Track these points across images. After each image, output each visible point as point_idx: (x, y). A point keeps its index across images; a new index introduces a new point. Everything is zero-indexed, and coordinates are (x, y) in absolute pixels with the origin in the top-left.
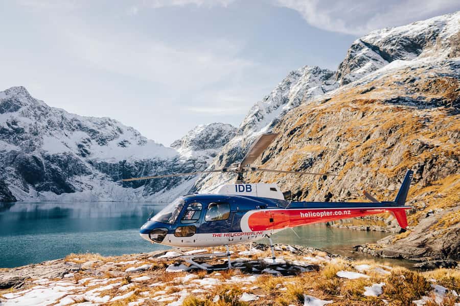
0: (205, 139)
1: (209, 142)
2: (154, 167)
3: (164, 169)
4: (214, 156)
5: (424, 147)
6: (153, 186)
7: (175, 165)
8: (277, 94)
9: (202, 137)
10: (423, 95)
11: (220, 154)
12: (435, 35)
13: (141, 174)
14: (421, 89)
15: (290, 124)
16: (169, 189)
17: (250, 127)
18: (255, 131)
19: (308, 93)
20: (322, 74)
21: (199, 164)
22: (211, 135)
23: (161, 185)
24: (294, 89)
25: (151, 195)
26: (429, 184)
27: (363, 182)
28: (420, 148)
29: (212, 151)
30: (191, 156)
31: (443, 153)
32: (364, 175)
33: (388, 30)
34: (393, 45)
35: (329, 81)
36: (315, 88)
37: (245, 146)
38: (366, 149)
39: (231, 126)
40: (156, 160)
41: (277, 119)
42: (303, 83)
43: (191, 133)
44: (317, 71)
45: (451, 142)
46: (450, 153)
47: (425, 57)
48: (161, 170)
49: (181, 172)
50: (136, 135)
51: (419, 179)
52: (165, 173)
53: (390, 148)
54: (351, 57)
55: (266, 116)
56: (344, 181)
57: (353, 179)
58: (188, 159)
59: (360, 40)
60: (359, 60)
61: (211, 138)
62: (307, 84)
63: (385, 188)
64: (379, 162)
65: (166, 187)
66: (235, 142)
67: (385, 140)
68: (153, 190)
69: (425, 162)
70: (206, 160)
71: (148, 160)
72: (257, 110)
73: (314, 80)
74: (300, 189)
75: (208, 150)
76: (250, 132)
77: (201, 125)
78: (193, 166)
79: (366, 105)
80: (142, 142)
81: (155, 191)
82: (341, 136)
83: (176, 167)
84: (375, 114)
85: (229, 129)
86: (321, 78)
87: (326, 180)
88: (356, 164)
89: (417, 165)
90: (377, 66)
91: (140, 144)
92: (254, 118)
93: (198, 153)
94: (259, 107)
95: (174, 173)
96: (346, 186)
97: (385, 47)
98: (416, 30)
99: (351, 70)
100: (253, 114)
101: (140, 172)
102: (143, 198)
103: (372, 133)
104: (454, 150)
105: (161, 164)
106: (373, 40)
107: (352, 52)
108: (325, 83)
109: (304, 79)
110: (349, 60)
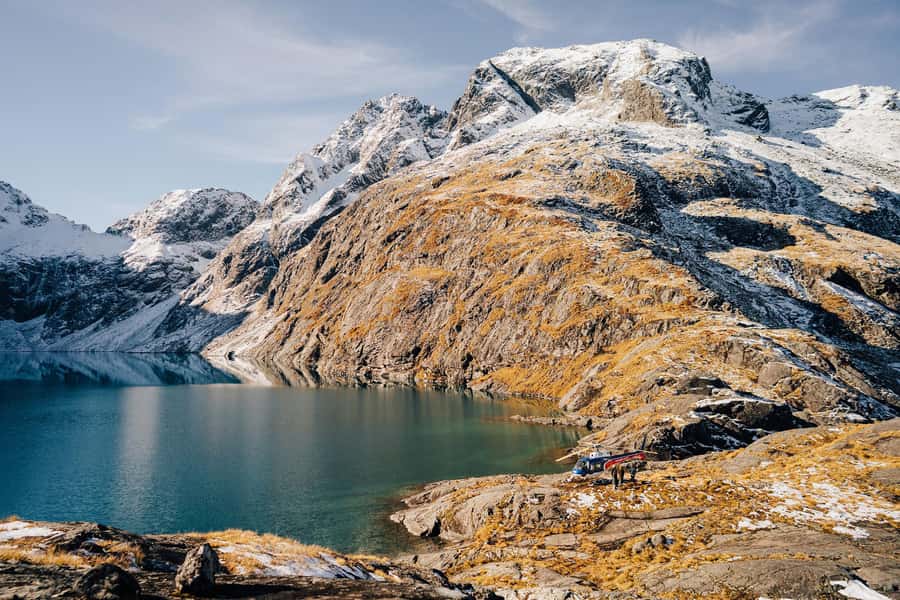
0: (189, 220)
1: (199, 228)
2: (68, 276)
3: (96, 280)
4: (209, 255)
5: (596, 298)
6: (67, 317)
7: (121, 272)
8: (339, 143)
9: (182, 215)
10: (588, 195)
11: (224, 254)
12: (602, 75)
13: (35, 290)
14: (585, 185)
15: (375, 212)
16: (108, 322)
17: (286, 204)
18: (297, 212)
19: (400, 149)
20: (422, 114)
21: (176, 271)
22: (202, 212)
23: (89, 315)
24: (373, 137)
25: (63, 336)
26: (601, 351)
27: (519, 341)
28: (592, 299)
29: (205, 245)
30: (160, 254)
31: (617, 310)
32: (520, 332)
33: (534, 52)
34: (542, 80)
35: (436, 131)
36: (413, 140)
37: (277, 241)
38: (521, 291)
39: (245, 197)
40: (75, 259)
41: (340, 192)
42: (389, 126)
43: (158, 207)
44: (413, 108)
45: (626, 293)
46: (625, 311)
47: (585, 108)
48: (88, 283)
49: (135, 288)
50: (19, 202)
51: (590, 343)
52: (98, 288)
53: (552, 293)
54: (474, 91)
55: (319, 183)
56: (491, 337)
57: (505, 337)
58: (151, 262)
59: (490, 62)
60: (487, 100)
61: (202, 218)
62: (396, 130)
63: (549, 353)
64: (540, 314)
65: (101, 320)
66: (257, 230)
67: (546, 280)
68: (68, 326)
69: (597, 320)
70: (192, 264)
71: (53, 260)
72: (300, 171)
73: (409, 124)
74: (418, 344)
75: (195, 243)
76: (287, 212)
77: (181, 192)
78: (164, 275)
79: (511, 207)
80: (36, 218)
81: (73, 328)
82: (476, 257)
83: (124, 276)
84: (526, 225)
85: (241, 202)
86: (421, 121)
87: (461, 333)
88: (507, 313)
89: (588, 324)
90: (515, 114)
91: (31, 222)
92: (294, 187)
93: (173, 249)
94: (306, 166)
95: (119, 289)
96: (496, 346)
97: (528, 82)
98: (575, 59)
99: (473, 115)
100: (293, 178)
101: (33, 287)
102: (44, 343)
103: (527, 264)
104: (629, 306)
105: (87, 268)
106: (510, 66)
107: (476, 82)
108: (430, 134)
109: (391, 119)
110: (471, 97)
